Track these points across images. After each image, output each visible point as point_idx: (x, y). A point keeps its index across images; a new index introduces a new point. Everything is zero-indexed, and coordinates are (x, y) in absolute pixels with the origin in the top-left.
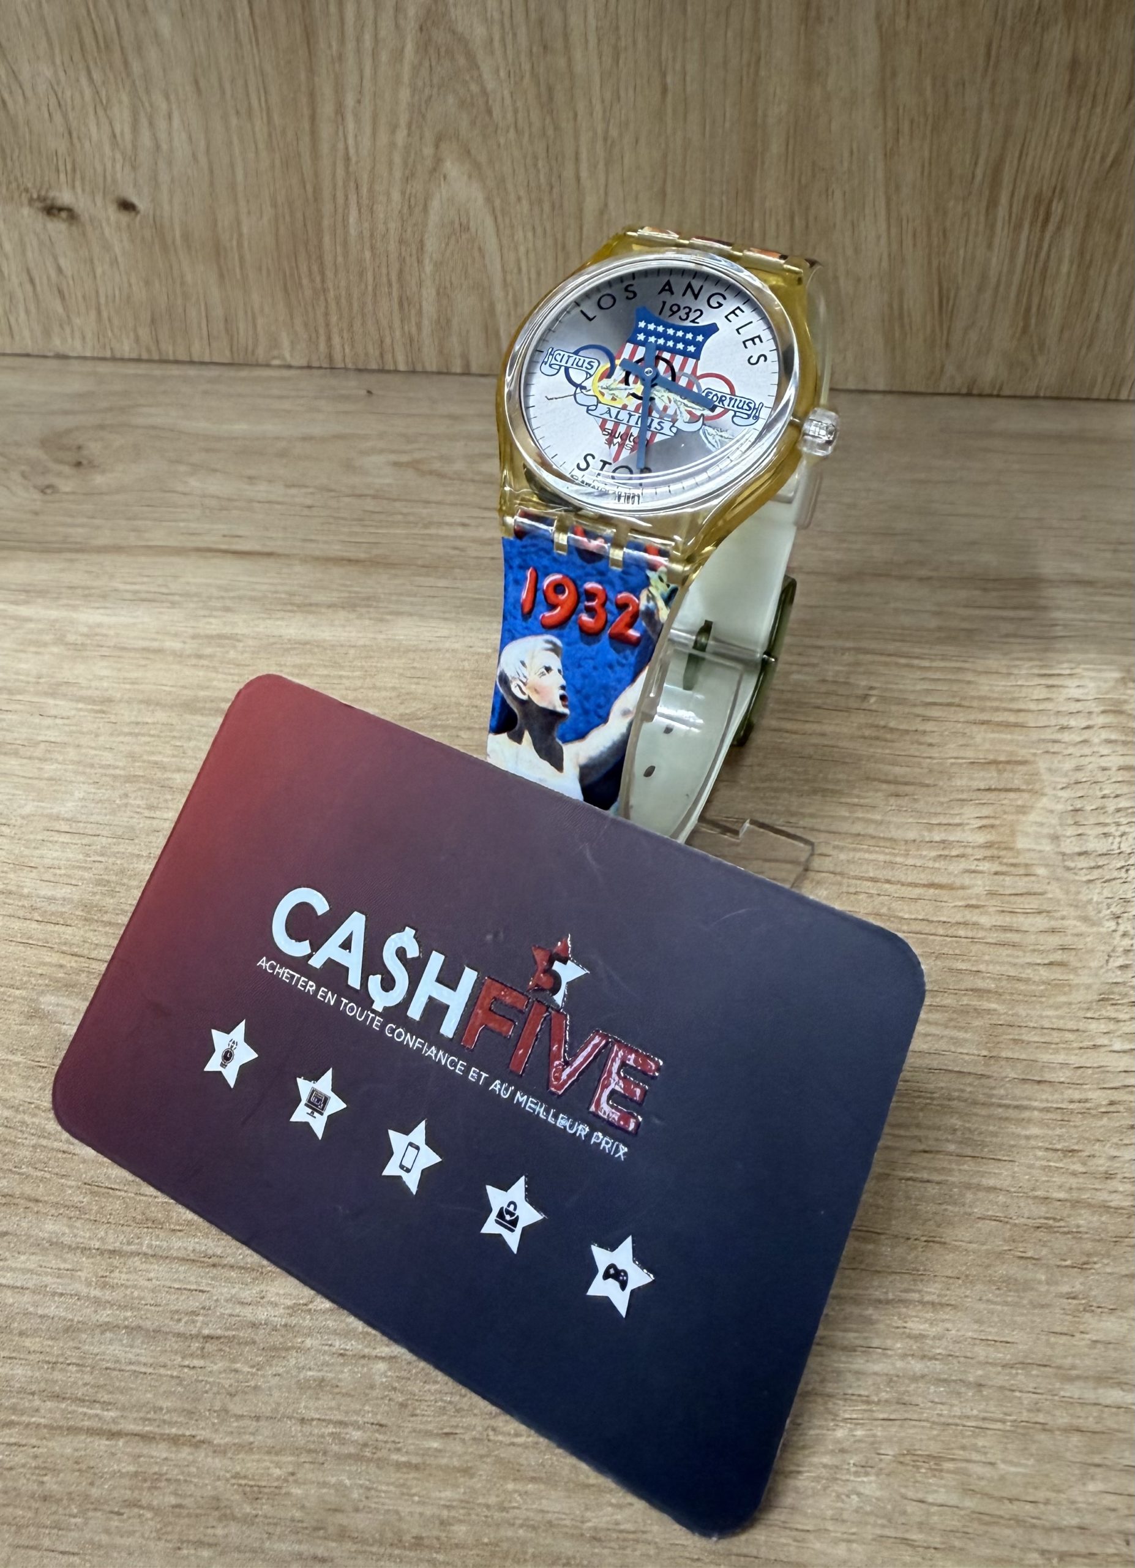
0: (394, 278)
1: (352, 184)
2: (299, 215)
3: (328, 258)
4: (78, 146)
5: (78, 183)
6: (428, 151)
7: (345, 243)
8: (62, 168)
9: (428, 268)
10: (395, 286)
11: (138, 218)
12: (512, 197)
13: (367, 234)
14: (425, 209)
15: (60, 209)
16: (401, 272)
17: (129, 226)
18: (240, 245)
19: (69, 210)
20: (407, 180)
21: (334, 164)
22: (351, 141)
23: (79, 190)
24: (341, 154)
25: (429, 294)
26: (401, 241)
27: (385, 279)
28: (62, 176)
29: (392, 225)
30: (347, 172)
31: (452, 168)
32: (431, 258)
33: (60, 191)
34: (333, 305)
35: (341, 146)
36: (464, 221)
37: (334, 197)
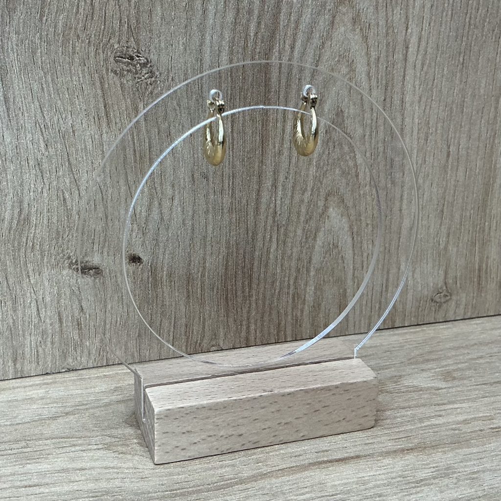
0: (292, 282)
1: (276, 228)
2: (241, 251)
3: (255, 276)
4: (110, 224)
5: (106, 249)
6: (321, 204)
7: (266, 265)
8: (96, 241)
9: (312, 273)
10: (292, 288)
11: (141, 266)
12: (364, 225)
13: (279, 257)
14: (315, 237)
15: (91, 269)
16: (296, 278)
17: (134, 272)
18: (203, 276)
19: (97, 268)
20: (307, 222)
21: (267, 217)
22: (278, 202)
23: (105, 253)
24: (271, 210)
25: (311, 289)
26: (299, 259)
27: (286, 284)
28: (96, 247)
29: (295, 250)
30: (274, 221)
31: (332, 212)
32: (314, 267)
33: (93, 257)
34: (254, 305)
35: (272, 205)
36: (335, 242)
37: (264, 237)
